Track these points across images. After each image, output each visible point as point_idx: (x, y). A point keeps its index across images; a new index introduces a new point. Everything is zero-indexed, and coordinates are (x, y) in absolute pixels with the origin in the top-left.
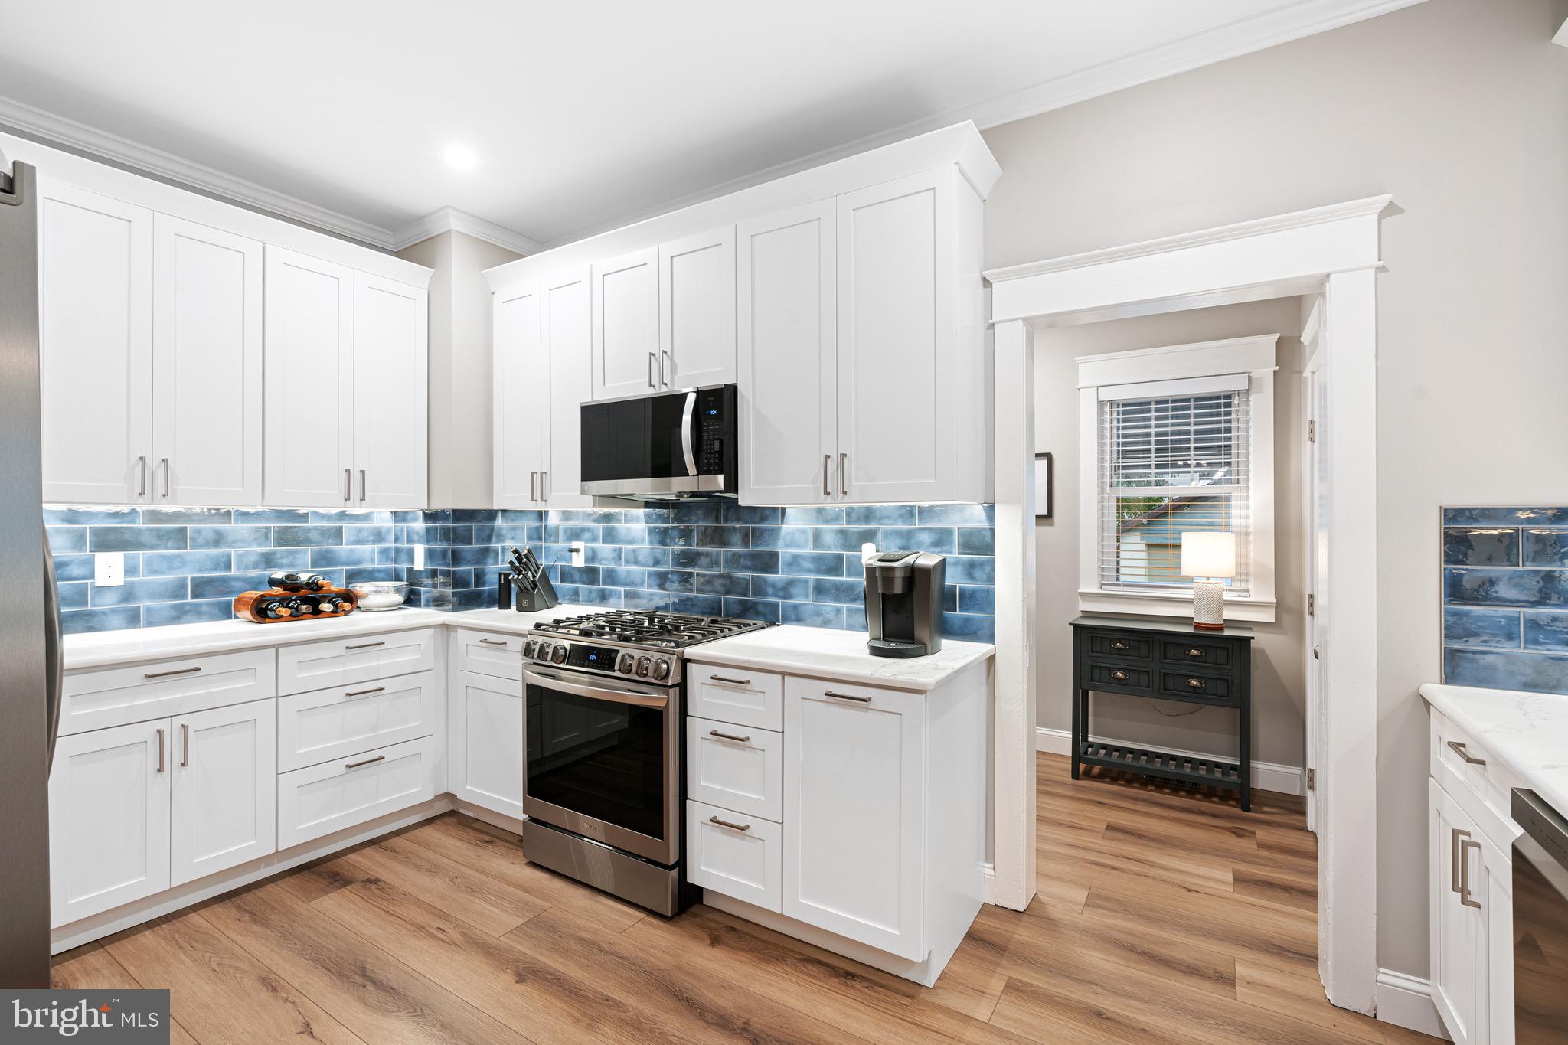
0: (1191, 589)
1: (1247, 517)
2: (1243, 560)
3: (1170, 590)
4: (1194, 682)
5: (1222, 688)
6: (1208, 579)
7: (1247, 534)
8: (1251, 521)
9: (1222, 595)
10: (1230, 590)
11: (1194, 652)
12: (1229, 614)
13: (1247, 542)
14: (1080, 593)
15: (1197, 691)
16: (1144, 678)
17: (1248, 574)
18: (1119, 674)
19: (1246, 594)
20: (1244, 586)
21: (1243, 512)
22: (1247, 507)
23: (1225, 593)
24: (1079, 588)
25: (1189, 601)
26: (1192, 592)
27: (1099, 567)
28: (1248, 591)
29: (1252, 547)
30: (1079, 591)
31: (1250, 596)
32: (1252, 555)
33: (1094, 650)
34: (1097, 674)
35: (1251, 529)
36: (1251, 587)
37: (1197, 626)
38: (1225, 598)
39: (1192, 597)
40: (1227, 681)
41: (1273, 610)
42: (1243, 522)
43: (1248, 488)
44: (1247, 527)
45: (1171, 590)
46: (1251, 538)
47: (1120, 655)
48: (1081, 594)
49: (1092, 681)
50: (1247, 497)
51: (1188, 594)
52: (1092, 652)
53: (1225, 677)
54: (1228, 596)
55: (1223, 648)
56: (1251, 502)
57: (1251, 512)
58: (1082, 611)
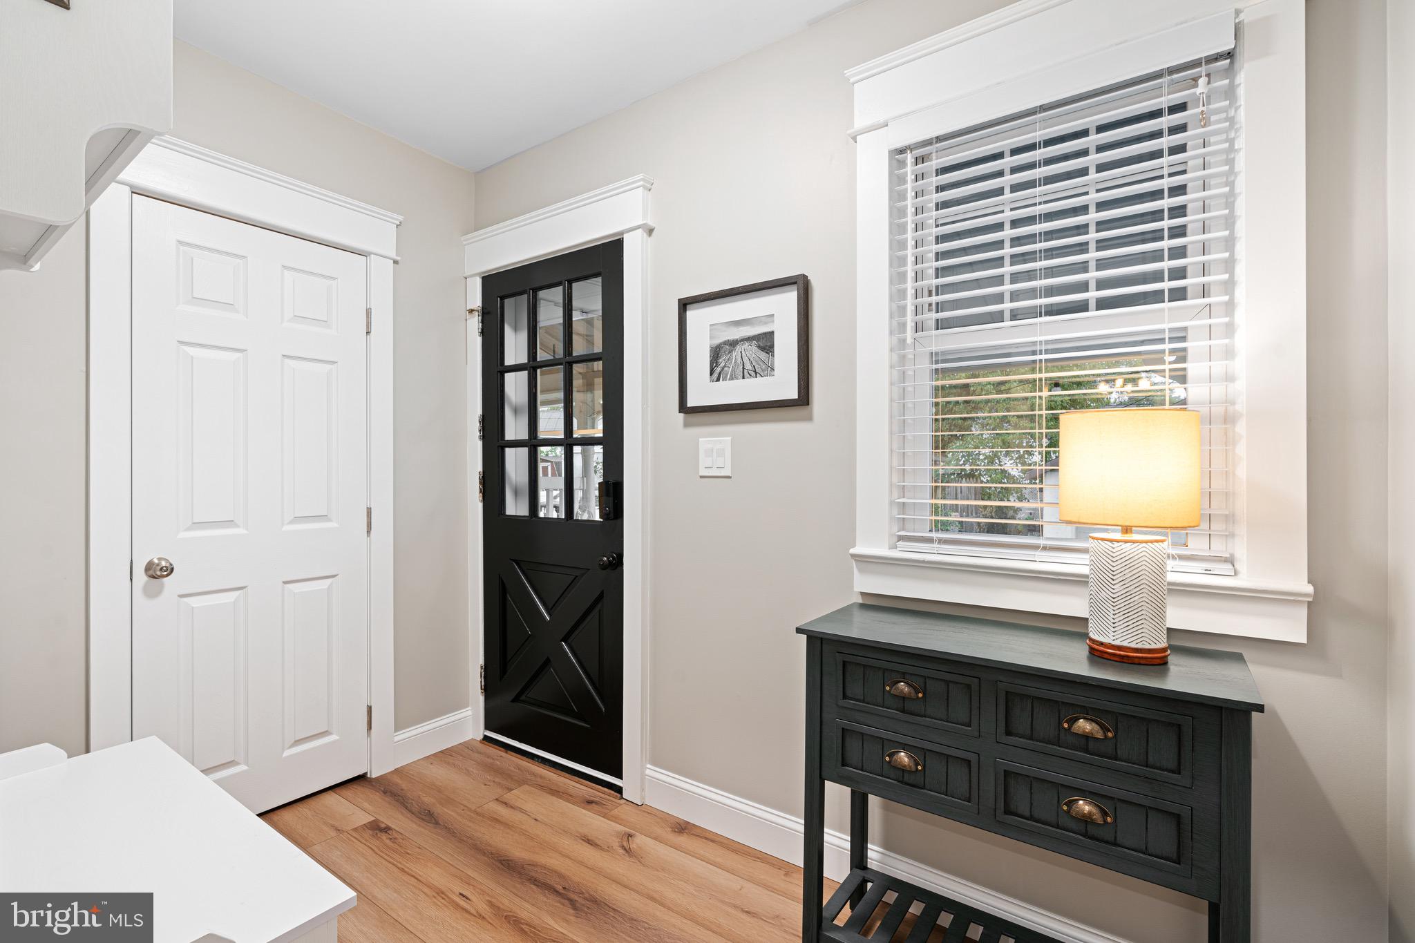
0: (1085, 551)
1: (1229, 378)
2: (1217, 484)
3: (1038, 553)
4: (1084, 806)
5: (1162, 836)
6: (1127, 530)
7: (1229, 419)
8: (1240, 386)
9: (1162, 571)
10: (1181, 557)
11: (1084, 725)
12: (1181, 616)
13: (1229, 441)
14: (853, 556)
15: (1092, 830)
16: (958, 777)
17: (1230, 518)
18: (903, 757)
19: (1227, 568)
20: (1219, 548)
21: (1218, 367)
22: (1229, 353)
23: (1170, 564)
24: (854, 545)
25: (1078, 581)
26: (1085, 558)
27: (892, 503)
28: (1230, 560)
29: (1241, 449)
30: (852, 551)
31: (1236, 573)
32: (1242, 472)
33: (849, 693)
34: (854, 746)
35: (1240, 407)
36: (1240, 550)
37: (1099, 654)
38: (1171, 577)
39: (1085, 570)
40: (1178, 817)
41: (1303, 613)
42: (1218, 390)
43: (1230, 307)
44: (1229, 402)
45: (1039, 555)
46: (1241, 428)
47: (903, 711)
48: (859, 558)
49: (844, 764)
50: (1230, 329)
51: (1077, 565)
52: (845, 697)
53: (1174, 809)
54: (1178, 573)
55: (1170, 724)
56: (1241, 340)
57: (1239, 365)
58: (863, 594)
